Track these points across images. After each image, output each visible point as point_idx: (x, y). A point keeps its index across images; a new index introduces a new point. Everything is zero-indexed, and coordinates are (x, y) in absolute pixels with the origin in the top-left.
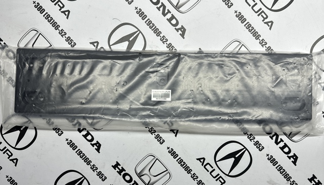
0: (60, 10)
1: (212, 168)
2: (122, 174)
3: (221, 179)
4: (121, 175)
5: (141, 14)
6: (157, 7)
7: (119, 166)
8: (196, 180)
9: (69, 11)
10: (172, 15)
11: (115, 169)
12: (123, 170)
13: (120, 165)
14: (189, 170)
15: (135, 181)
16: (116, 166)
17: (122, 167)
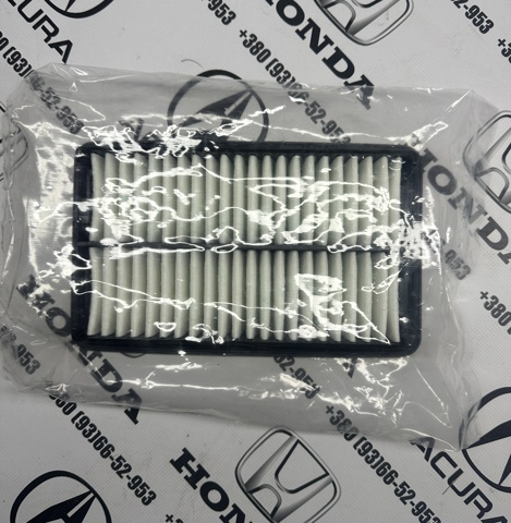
0: (46, 40)
1: (455, 465)
2: (200, 484)
3: (478, 498)
4: (195, 487)
5: (256, 47)
6: (297, 31)
7: (190, 463)
8: (408, 501)
9: (69, 44)
10: (337, 49)
11: (180, 471)
12: (202, 472)
13: (193, 460)
14: (390, 474)
15: (234, 506)
16: (183, 461)
17: (199, 466)
